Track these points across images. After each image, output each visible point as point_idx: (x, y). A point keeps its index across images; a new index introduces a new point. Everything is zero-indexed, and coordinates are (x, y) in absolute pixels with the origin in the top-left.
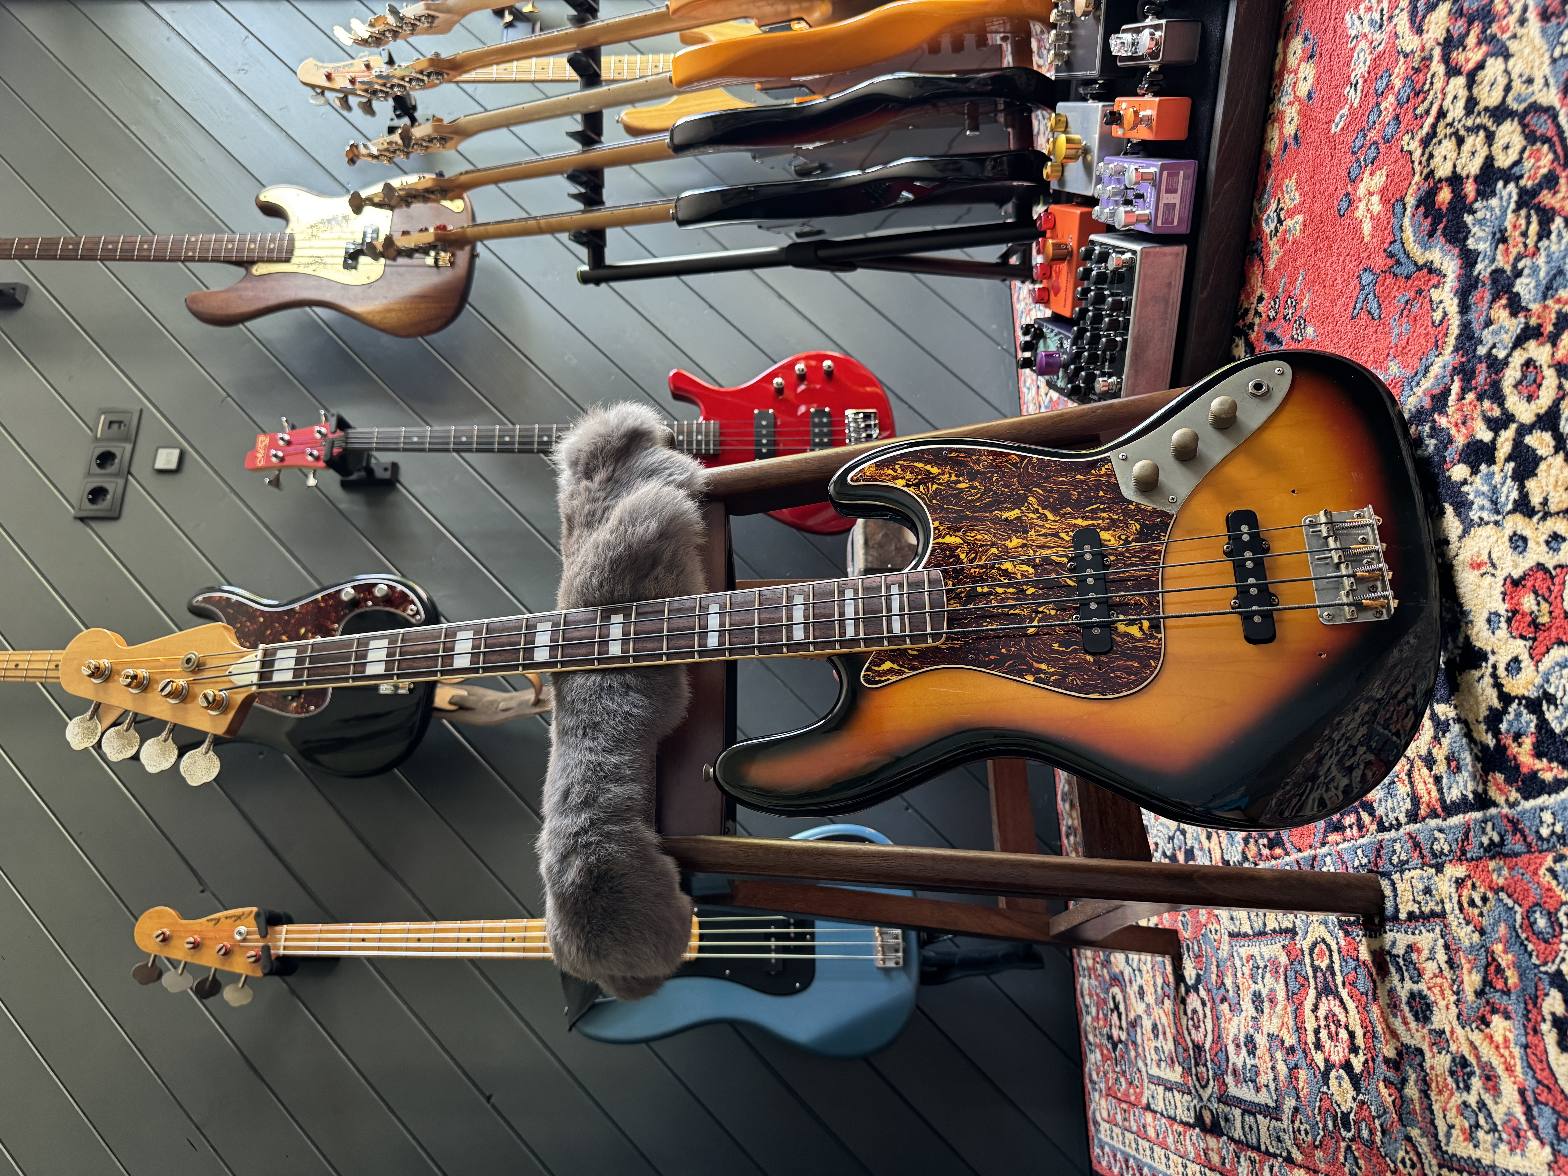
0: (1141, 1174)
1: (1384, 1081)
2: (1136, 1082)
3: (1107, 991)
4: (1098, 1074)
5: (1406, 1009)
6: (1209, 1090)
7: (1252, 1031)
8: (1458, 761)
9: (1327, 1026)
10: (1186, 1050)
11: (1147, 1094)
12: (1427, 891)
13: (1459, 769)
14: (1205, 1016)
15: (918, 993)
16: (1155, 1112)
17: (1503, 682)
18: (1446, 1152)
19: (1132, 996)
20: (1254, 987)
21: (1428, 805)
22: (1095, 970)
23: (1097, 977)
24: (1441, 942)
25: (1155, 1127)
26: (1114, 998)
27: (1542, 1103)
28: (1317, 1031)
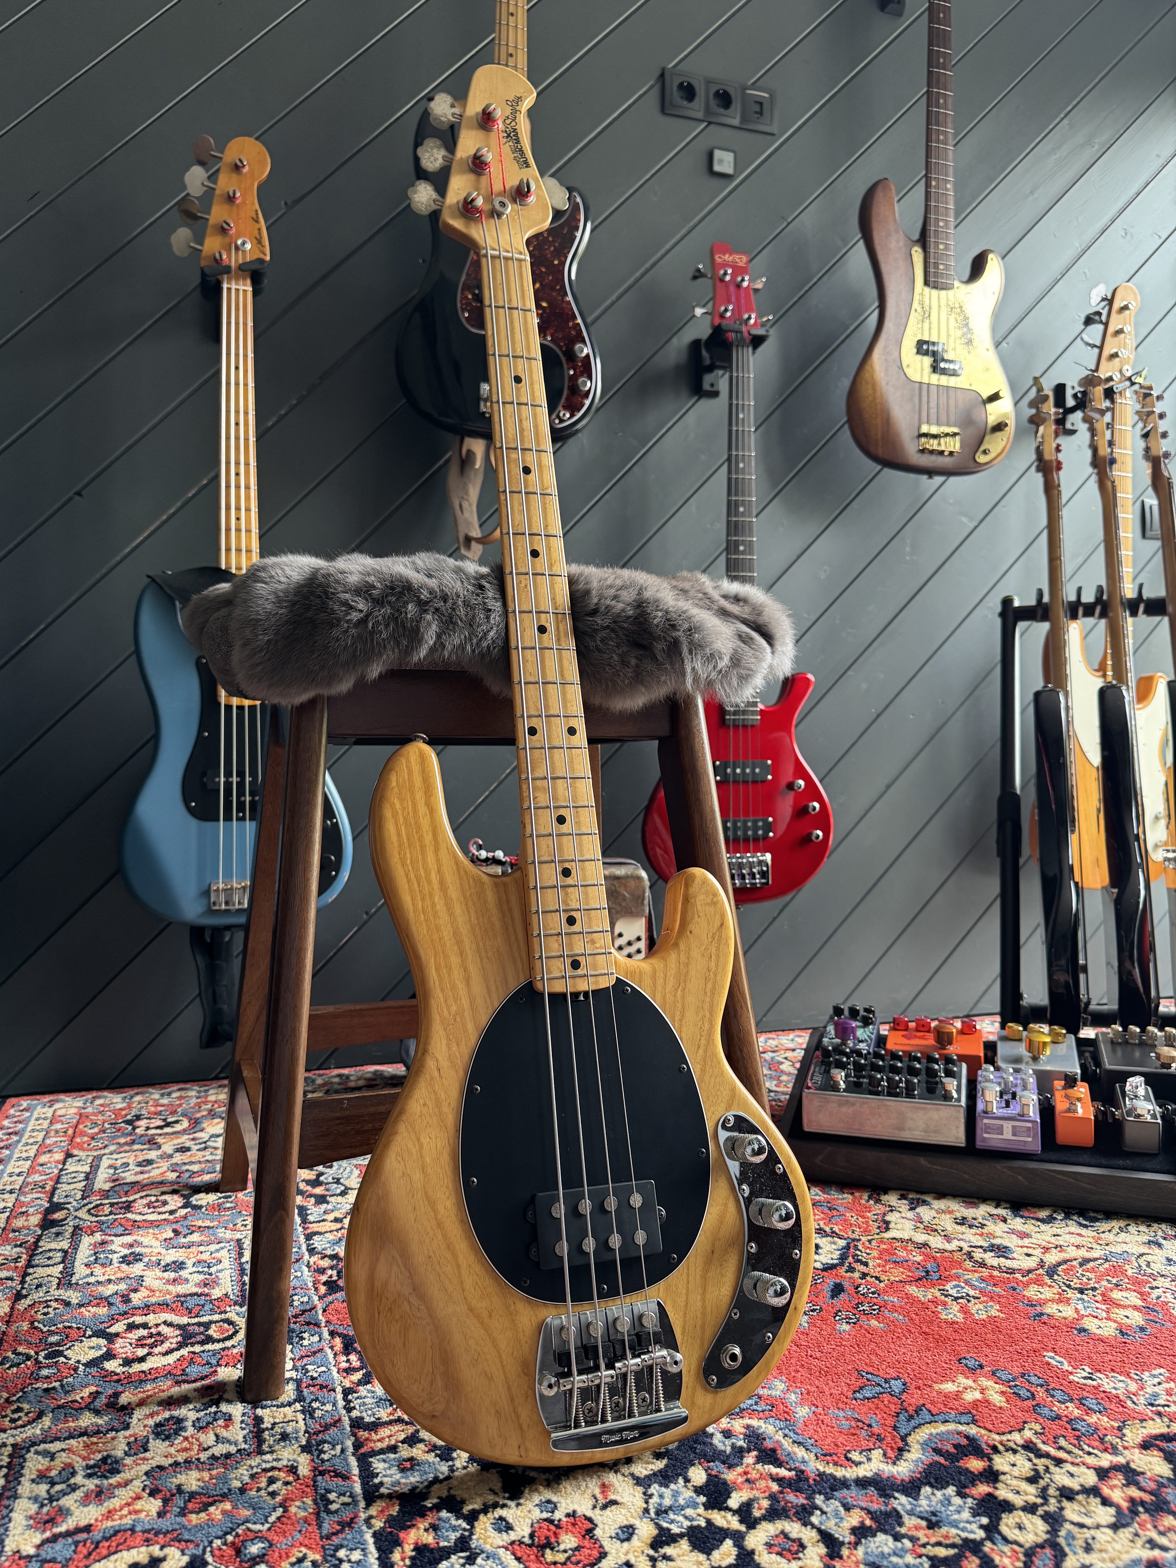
0: (2, 1148)
1: (97, 1392)
2: (93, 1143)
3: (184, 1115)
4: (101, 1105)
5: (167, 1414)
6: (86, 1217)
7: (146, 1260)
8: (412, 1468)
9: (151, 1336)
10: (126, 1193)
11: (82, 1154)
12: (285, 1437)
13: (403, 1470)
14: (159, 1213)
15: (183, 924)
16: (64, 1163)
17: (490, 1515)
18: (28, 1451)
19: (179, 1141)
20: (189, 1263)
21: (367, 1439)
22: (206, 1103)
23: (199, 1105)
24: (233, 1449)
25: (49, 1162)
26: (177, 1122)
27: (76, 1547)
28: (145, 1326)
